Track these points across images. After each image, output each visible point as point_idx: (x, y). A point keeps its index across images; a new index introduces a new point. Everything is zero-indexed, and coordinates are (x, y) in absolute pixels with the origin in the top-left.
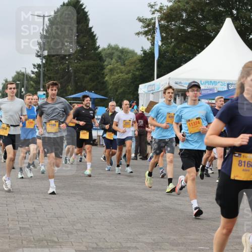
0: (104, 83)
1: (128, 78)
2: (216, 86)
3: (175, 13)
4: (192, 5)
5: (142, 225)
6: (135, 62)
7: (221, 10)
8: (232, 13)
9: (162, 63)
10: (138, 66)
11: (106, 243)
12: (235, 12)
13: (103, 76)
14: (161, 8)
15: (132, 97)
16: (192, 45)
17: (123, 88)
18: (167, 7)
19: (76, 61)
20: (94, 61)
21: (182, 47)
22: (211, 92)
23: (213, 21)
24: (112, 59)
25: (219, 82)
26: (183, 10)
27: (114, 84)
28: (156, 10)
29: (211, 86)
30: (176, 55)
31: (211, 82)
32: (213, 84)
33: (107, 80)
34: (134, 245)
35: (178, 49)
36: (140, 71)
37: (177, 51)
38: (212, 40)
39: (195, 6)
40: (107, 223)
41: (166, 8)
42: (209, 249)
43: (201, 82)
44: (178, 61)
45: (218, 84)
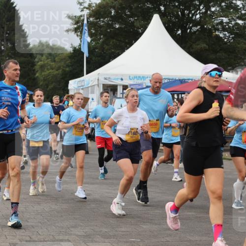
0: (35, 79)
1: (58, 74)
2: (145, 82)
3: (103, 10)
4: (121, 2)
5: (74, 218)
6: (65, 59)
7: (149, 7)
8: (160, 9)
9: (91, 59)
10: (68, 62)
11: (39, 236)
12: (162, 8)
13: (34, 72)
14: (90, 5)
15: (62, 93)
16: (121, 41)
17: (54, 84)
18: (96, 4)
19: (7, 58)
20: (25, 57)
21: (111, 43)
22: (140, 87)
23: (140, 18)
24: (42, 56)
25: (147, 77)
26: (111, 7)
27: (44, 80)
28: (85, 8)
29: (139, 82)
31: (139, 77)
32: (141, 79)
33: (38, 77)
34: (67, 238)
35: (107, 44)
36: (70, 67)
37: (106, 47)
38: (140, 36)
39: (123, 3)
40: (39, 216)
41: (94, 5)
42: (140, 242)
43: (130, 77)
44: (107, 57)
45: (147, 79)
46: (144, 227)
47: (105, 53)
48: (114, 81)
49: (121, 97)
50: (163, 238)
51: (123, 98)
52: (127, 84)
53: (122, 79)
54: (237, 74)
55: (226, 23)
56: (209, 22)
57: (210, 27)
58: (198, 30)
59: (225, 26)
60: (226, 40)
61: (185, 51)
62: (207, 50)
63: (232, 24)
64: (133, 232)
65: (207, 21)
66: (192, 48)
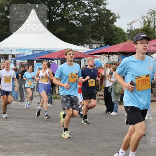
3: (0, 7)
4: (11, 2)
21: (5, 28)
22: (23, 56)
25: (27, 50)
26: (5, 5)
29: (22, 52)
30: (1, 33)
31: (22, 49)
32: (23, 51)
35: (2, 29)
37: (2, 31)
42: (23, 153)
43: (16, 49)
44: (2, 37)
45: (27, 51)
46: (26, 144)
48: (6, 52)
50: (38, 151)
51: (12, 62)
52: (14, 54)
53: (11, 51)
54: (84, 47)
55: (77, 15)
56: (67, 14)
57: (67, 18)
58: (59, 20)
59: (77, 17)
60: (77, 26)
61: (51, 33)
62: (65, 32)
63: (81, 15)
64: (19, 147)
65: (65, 14)
66: (56, 31)
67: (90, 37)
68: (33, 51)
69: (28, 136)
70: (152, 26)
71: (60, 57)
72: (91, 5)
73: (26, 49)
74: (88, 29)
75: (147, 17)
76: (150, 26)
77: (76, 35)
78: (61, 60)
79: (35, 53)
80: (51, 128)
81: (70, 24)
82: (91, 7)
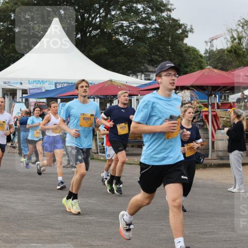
2: (44, 85)
21: (11, 47)
22: (39, 91)
25: (47, 81)
26: (11, 11)
29: (39, 86)
30: (4, 55)
31: (39, 81)
32: (40, 84)
35: (7, 49)
37: (6, 51)
42: (41, 246)
43: (29, 81)
44: (7, 61)
45: (46, 83)
46: (45, 231)
47: (4, 57)
48: (13, 85)
49: (21, 101)
51: (22, 102)
52: (26, 88)
53: (21, 84)
54: (137, 78)
55: (126, 26)
56: (109, 26)
57: (110, 31)
58: (97, 34)
59: (126, 29)
60: (126, 44)
61: (85, 55)
62: (107, 54)
63: (132, 28)
64: (34, 236)
65: (107, 25)
66: (92, 52)
67: (147, 62)
68: (56, 83)
69: (49, 219)
70: (244, 44)
71: (98, 94)
72: (148, 10)
73: (45, 81)
74: (143, 48)
75: (236, 30)
76: (242, 44)
77: (123, 58)
78: (100, 99)
79: (59, 87)
80: (84, 207)
81: (114, 41)
82: (147, 14)
